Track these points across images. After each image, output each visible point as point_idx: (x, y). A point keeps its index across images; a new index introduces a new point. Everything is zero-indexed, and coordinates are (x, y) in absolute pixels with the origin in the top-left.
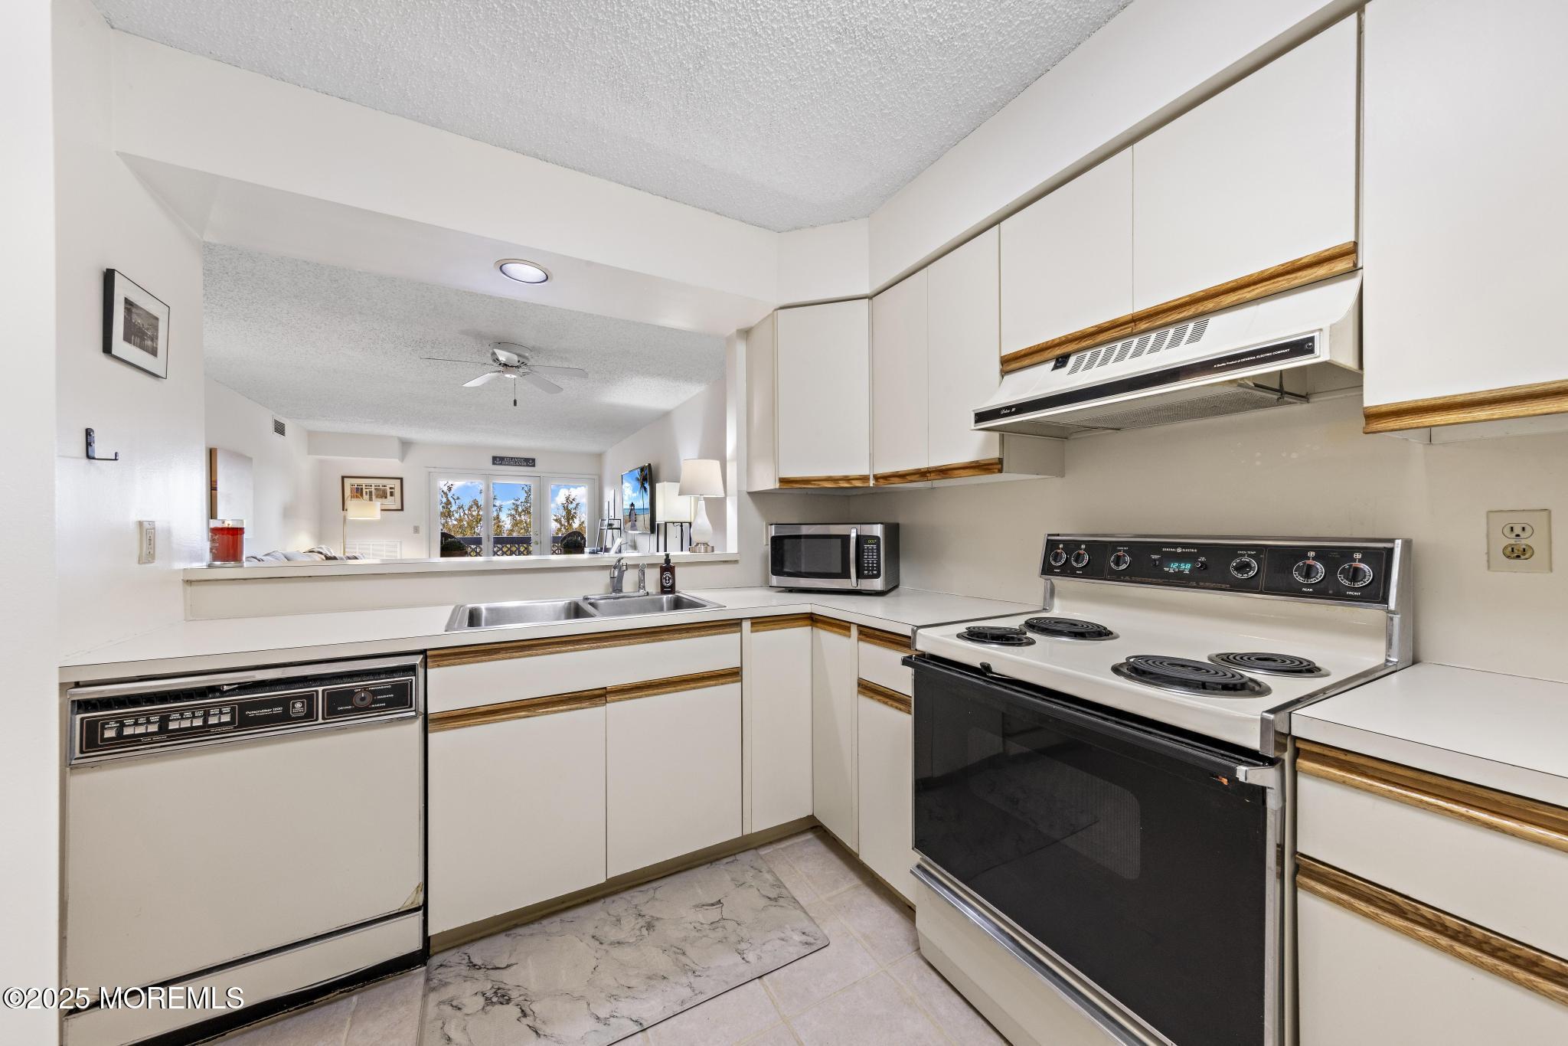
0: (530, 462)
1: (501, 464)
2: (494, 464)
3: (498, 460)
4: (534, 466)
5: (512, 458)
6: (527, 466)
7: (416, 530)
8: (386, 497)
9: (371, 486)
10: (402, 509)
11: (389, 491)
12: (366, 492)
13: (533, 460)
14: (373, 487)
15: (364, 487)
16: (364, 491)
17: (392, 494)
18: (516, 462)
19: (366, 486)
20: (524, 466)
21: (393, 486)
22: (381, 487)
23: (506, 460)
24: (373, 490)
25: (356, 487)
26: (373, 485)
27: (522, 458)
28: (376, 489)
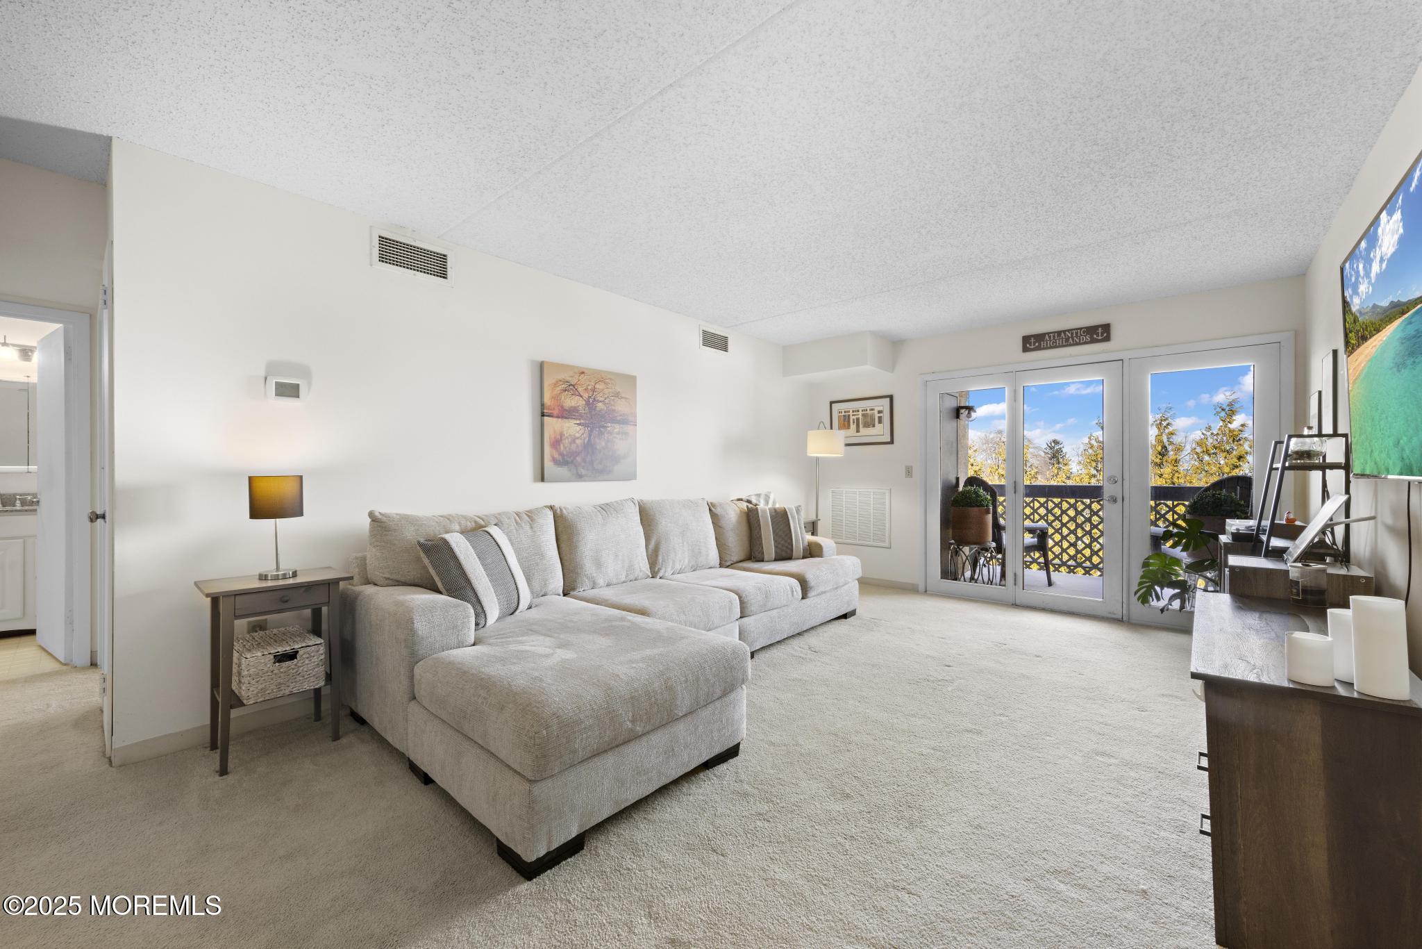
0: (1100, 333)
1: (1038, 348)
2: (1025, 349)
3: (1032, 342)
4: (1107, 339)
5: (1059, 333)
6: (1093, 341)
7: (909, 472)
8: (874, 426)
9: (858, 411)
10: (892, 442)
11: (877, 416)
12: (854, 420)
13: (1106, 328)
14: (860, 413)
15: (851, 413)
16: (852, 418)
17: (880, 422)
18: (1067, 340)
19: (853, 412)
20: (1086, 343)
21: (881, 408)
22: (868, 412)
23: (1050, 337)
24: (860, 416)
25: (843, 414)
26: (860, 411)
27: (1081, 329)
28: (863, 415)
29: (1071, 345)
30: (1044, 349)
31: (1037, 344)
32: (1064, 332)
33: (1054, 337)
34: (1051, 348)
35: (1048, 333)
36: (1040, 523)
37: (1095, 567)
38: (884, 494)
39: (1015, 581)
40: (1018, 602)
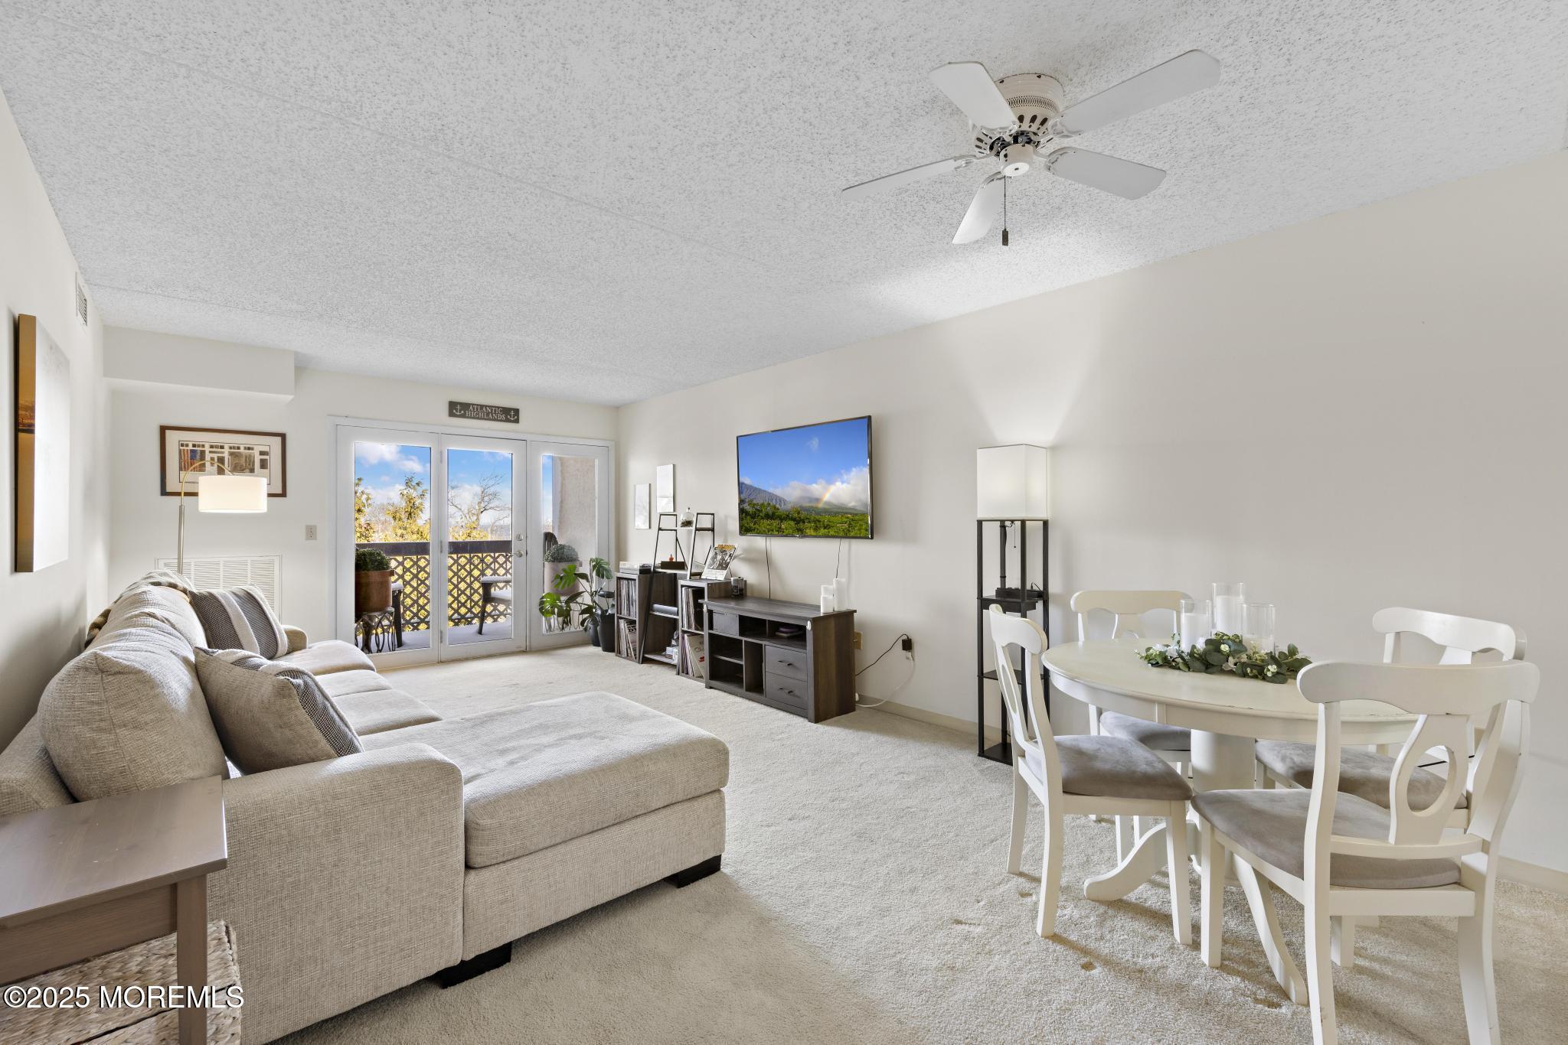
0: (510, 415)
1: (463, 416)
2: (451, 414)
3: (458, 409)
4: (517, 421)
5: (482, 406)
6: (506, 420)
7: (311, 532)
8: (252, 471)
10: (284, 494)
11: (258, 458)
12: (212, 459)
13: (516, 412)
14: (226, 450)
15: (207, 449)
16: (208, 456)
17: (263, 464)
18: (488, 414)
19: (212, 447)
20: (501, 421)
21: (266, 449)
22: (242, 450)
23: (474, 409)
24: (226, 455)
25: (190, 447)
26: (226, 446)
27: (498, 407)
28: (231, 454)
29: (490, 420)
30: (468, 417)
31: (462, 412)
32: (486, 406)
33: (477, 408)
34: (474, 418)
35: (473, 405)
36: (398, 582)
37: (422, 621)
38: (272, 562)
39: (441, 638)
40: (443, 660)
